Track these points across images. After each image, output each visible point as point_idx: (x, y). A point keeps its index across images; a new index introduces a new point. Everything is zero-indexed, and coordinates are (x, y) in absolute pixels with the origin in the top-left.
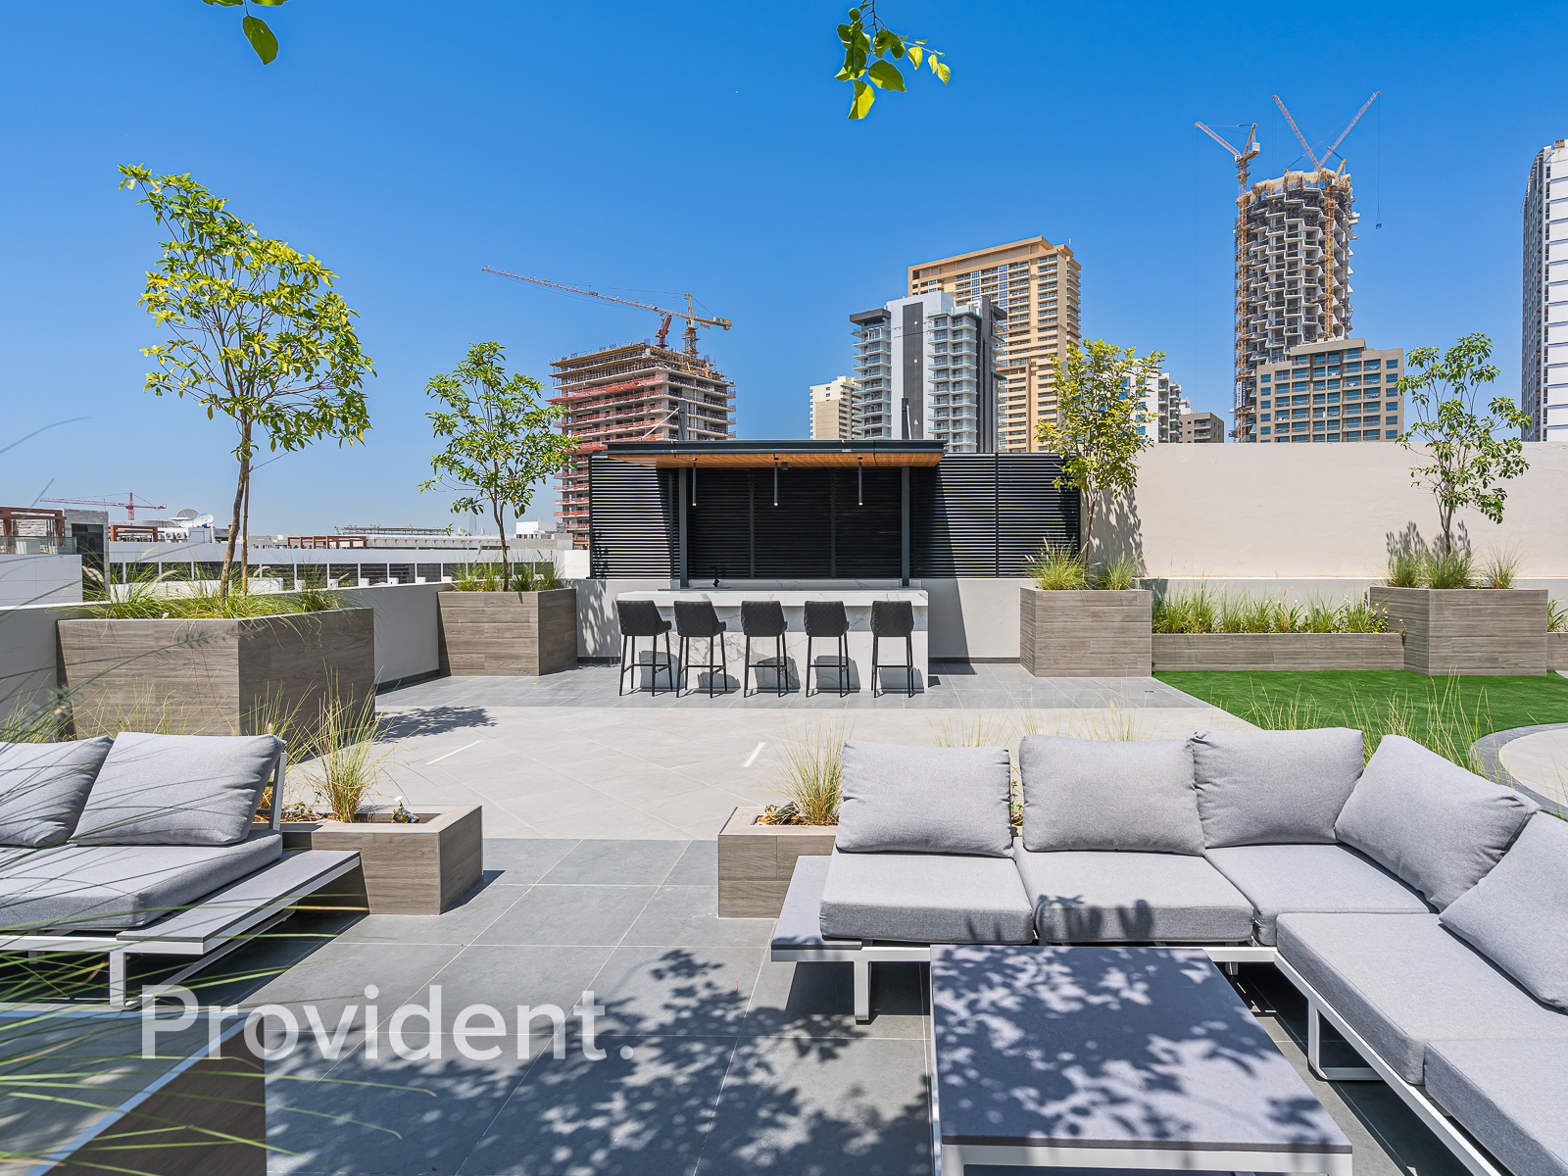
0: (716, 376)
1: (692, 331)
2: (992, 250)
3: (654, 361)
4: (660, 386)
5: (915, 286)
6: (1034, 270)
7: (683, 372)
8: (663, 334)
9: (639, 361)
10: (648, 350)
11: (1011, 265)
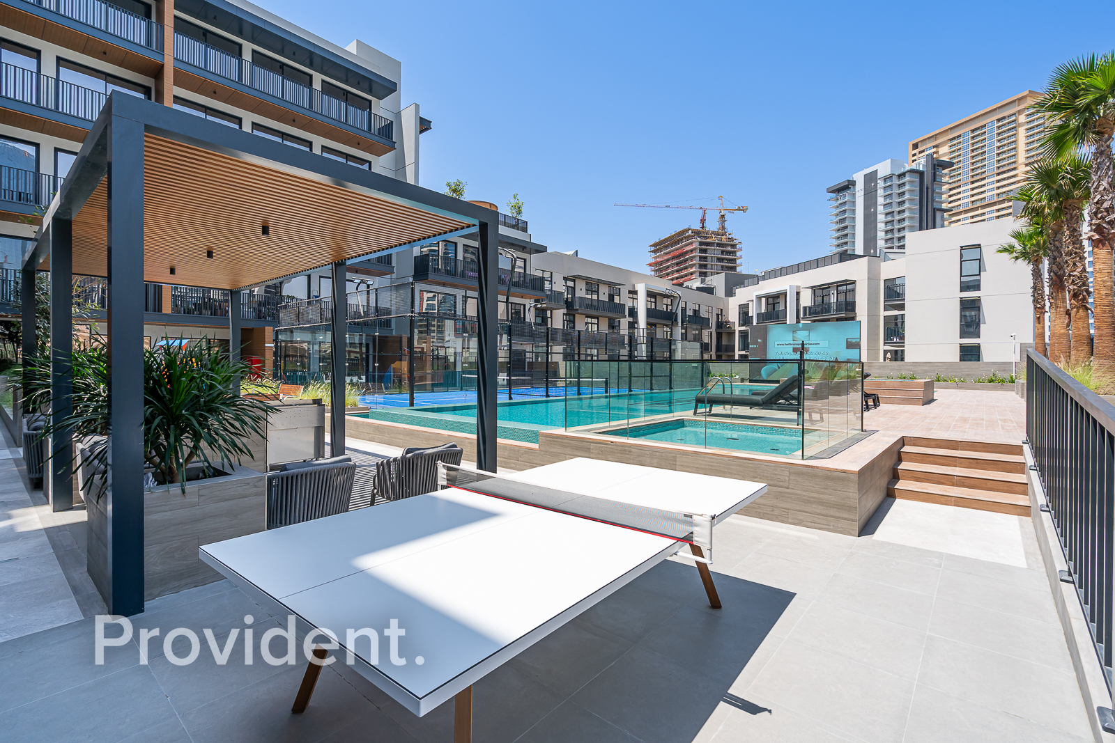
0: (732, 239)
1: (723, 216)
2: (981, 112)
3: (692, 236)
4: (695, 249)
5: (914, 155)
6: (1022, 118)
7: (708, 240)
8: (703, 221)
9: (685, 237)
10: (690, 231)
11: (999, 120)
